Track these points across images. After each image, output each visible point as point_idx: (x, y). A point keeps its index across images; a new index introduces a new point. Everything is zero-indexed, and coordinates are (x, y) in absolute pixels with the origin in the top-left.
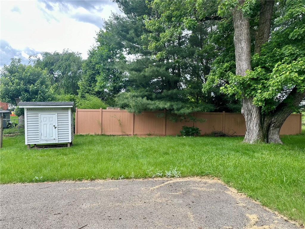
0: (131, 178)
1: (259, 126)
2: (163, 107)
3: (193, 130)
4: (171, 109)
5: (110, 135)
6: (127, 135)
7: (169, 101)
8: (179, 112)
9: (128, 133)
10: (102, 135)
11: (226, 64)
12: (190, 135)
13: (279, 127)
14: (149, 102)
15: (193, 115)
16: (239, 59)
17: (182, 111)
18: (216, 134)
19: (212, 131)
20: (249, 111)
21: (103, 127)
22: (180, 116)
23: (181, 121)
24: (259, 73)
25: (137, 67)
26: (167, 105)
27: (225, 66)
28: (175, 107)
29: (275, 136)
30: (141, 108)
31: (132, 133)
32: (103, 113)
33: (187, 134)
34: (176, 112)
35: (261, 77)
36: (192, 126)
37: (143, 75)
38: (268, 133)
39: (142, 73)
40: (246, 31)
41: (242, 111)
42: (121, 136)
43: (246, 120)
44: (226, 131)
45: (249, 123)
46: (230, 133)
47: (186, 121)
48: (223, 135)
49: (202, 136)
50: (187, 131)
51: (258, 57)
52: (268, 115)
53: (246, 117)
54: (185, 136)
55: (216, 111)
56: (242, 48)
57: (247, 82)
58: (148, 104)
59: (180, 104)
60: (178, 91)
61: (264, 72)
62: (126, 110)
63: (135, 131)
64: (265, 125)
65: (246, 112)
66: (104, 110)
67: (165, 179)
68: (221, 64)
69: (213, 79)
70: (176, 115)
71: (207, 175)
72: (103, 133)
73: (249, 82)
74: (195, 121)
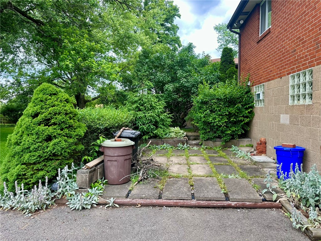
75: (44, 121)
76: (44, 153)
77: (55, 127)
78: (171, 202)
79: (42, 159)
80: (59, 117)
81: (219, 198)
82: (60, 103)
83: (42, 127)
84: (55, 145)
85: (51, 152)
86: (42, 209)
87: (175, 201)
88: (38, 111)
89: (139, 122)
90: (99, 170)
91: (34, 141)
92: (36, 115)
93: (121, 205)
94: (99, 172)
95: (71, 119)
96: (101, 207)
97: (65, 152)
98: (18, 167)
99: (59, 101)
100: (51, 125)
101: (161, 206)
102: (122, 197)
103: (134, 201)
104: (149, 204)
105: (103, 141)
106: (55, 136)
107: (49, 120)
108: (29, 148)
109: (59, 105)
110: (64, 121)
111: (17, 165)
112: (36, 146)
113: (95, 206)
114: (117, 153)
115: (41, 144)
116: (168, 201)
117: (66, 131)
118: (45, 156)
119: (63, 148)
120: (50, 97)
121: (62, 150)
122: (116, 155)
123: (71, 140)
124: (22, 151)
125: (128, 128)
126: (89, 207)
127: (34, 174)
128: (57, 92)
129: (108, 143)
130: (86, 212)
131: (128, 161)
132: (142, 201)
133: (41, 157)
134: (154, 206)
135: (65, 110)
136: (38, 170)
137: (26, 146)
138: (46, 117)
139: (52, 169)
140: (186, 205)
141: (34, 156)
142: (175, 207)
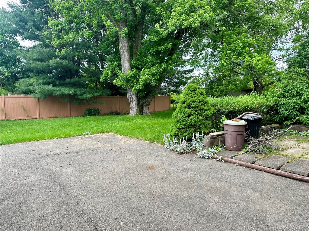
0: (62, 138)
1: (137, 105)
2: (68, 93)
3: (95, 110)
4: (75, 95)
5: (15, 120)
6: (34, 119)
7: (73, 87)
8: (82, 97)
9: (34, 117)
10: (7, 120)
11: (115, 63)
12: (92, 115)
13: (149, 105)
14: (55, 88)
15: (94, 98)
16: (123, 62)
17: (84, 96)
18: (113, 113)
19: (110, 111)
20: (131, 96)
21: (7, 112)
22: (83, 100)
23: (84, 104)
24: (135, 72)
25: (40, 58)
26: (72, 92)
27: (114, 64)
28: (78, 93)
29: (146, 111)
30: (47, 93)
31: (38, 117)
32: (6, 99)
33: (90, 114)
34: (79, 97)
35: (136, 75)
36: (93, 108)
37: (46, 65)
38: (142, 109)
39: (46, 64)
40: (126, 44)
41: (128, 96)
42: (27, 120)
43: (130, 102)
44: (120, 111)
45: (131, 104)
46: (123, 111)
47: (88, 104)
48: (118, 114)
49: (102, 115)
50: (90, 112)
51: (134, 62)
52: (142, 98)
53: (130, 100)
54: (88, 116)
55: (112, 95)
56: (125, 55)
57: (128, 78)
58: (54, 91)
59: (83, 90)
60: (79, 79)
61: (138, 72)
62: (32, 95)
63: (41, 115)
64: (141, 104)
65: (129, 97)
66: (6, 96)
67: (82, 136)
68: (112, 62)
69: (107, 72)
70: (79, 99)
71: (106, 132)
72: (7, 119)
73: (129, 78)
74: (96, 103)
75: (187, 106)
76: (186, 123)
77: (192, 109)
78: (260, 167)
79: (186, 127)
80: (195, 104)
81: (302, 173)
82: (196, 96)
83: (186, 109)
84: (192, 119)
85: (190, 124)
86: (184, 153)
87: (263, 167)
88: (185, 100)
89: (281, 108)
90: (220, 138)
91: (182, 117)
92: (184, 103)
93: (226, 161)
94: (220, 140)
95: (202, 105)
96: (214, 159)
97: (197, 124)
98: (175, 129)
99: (196, 94)
100: (191, 108)
101: (252, 168)
102: (229, 157)
103: (234, 161)
104: (244, 165)
105: (225, 120)
106: (192, 114)
107: (190, 105)
108: (180, 120)
109: (196, 97)
110: (197, 106)
111: (175, 128)
112: (183, 119)
113: (211, 158)
114: (231, 129)
115: (185, 119)
116: (258, 166)
117: (199, 112)
118: (187, 125)
119: (196, 122)
120: (191, 92)
121: (195, 123)
122: (230, 130)
123: (201, 118)
124: (177, 121)
125: (252, 112)
126: (207, 158)
127: (182, 134)
128: (196, 89)
129: (228, 122)
130: (204, 160)
131: (240, 136)
132: (240, 162)
133: (185, 125)
134: (247, 167)
135: (199, 100)
136: (184, 132)
137: (179, 119)
138: (188, 104)
139: (190, 133)
140: (270, 171)
141: (182, 124)
142: (262, 171)
